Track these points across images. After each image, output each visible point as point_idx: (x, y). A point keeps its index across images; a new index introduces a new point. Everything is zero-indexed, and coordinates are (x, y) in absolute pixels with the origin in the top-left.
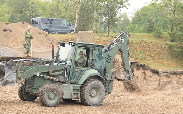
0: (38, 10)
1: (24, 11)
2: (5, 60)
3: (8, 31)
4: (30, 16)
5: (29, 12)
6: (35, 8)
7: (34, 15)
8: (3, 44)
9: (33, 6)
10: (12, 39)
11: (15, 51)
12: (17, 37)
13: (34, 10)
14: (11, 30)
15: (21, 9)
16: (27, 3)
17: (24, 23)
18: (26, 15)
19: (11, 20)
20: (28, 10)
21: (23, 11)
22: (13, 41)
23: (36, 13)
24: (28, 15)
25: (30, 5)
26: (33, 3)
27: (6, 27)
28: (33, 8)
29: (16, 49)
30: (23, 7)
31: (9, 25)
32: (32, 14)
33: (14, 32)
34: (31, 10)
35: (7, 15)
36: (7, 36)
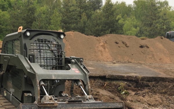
0: (171, 22)
1: (154, 23)
2: (146, 80)
3: (145, 47)
4: (161, 29)
5: (159, 24)
6: (167, 19)
7: (165, 28)
8: (140, 62)
9: (165, 18)
10: (150, 56)
11: (154, 70)
12: (155, 54)
13: (165, 22)
14: (148, 46)
15: (151, 21)
16: (157, 15)
17: (162, 38)
18: (157, 28)
19: (139, 35)
20: (159, 22)
21: (152, 24)
22: (151, 59)
23: (168, 26)
24: (159, 28)
25: (161, 16)
26: (165, 15)
27: (143, 42)
28: (165, 20)
29: (155, 68)
30: (153, 20)
31: (145, 40)
32: (163, 27)
33: (151, 49)
34: (162, 22)
35: (134, 29)
36: (144, 54)
